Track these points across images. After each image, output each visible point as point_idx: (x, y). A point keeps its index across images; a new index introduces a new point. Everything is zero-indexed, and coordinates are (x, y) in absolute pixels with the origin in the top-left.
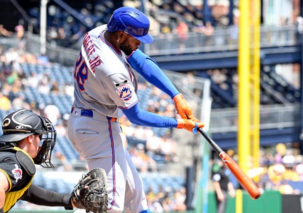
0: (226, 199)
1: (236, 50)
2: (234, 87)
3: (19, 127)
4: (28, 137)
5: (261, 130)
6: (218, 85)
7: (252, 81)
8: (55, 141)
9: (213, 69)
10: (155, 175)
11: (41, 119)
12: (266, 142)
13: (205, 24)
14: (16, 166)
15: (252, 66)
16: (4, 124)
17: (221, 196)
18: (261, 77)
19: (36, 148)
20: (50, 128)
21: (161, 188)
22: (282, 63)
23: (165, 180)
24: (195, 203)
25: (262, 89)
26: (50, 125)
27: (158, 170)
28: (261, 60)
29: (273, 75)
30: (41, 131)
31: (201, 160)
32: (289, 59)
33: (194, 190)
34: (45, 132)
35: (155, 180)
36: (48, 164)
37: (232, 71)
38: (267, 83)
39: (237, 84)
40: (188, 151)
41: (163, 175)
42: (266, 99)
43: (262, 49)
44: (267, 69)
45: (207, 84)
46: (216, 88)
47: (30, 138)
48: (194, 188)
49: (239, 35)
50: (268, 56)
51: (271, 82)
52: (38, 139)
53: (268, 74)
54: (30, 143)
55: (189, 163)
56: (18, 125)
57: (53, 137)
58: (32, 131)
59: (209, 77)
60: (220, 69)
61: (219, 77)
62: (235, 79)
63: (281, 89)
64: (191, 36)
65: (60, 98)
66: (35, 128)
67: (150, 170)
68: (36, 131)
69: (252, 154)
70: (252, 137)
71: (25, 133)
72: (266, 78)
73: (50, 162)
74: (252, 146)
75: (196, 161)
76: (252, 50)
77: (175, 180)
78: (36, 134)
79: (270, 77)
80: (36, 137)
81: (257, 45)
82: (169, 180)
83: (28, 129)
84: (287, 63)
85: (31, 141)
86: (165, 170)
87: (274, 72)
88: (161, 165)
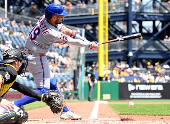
0: (94, 86)
1: (97, 15)
2: (96, 32)
3: (11, 57)
4: (15, 61)
5: (109, 52)
6: (89, 31)
7: (105, 29)
8: (28, 64)
9: (86, 24)
10: (59, 74)
11: (22, 53)
12: (112, 58)
13: (82, 2)
14: (7, 73)
15: (104, 22)
16: (4, 55)
17: (91, 84)
18: (109, 27)
19: (19, 67)
20: (26, 58)
21: (62, 80)
22: (118, 21)
23: (64, 76)
24: (78, 87)
25: (109, 33)
26: (25, 56)
27: (61, 72)
28: (109, 19)
29: (114, 26)
30: (21, 59)
31: (81, 67)
32: (122, 19)
33: (78, 81)
34: (23, 59)
35: (59, 76)
36: (24, 75)
37: (95, 24)
38: (112, 30)
39: (98, 31)
40: (75, 62)
41: (63, 74)
42: (111, 37)
43: (109, 14)
44: (112, 23)
45: (84, 30)
46: (87, 32)
47: (16, 62)
48: (78, 80)
49: (99, 7)
50: (112, 17)
51: (114, 29)
52: (20, 62)
53: (112, 26)
54: (16, 64)
55: (75, 68)
56: (11, 56)
57: (27, 62)
58: (17, 58)
59: (85, 28)
60: (90, 24)
61: (89, 27)
62: (97, 28)
63: (118, 33)
64: (76, 8)
65: (14, 38)
66: (18, 57)
67: (57, 71)
68: (19, 59)
69: (105, 64)
70: (105, 56)
71: (14, 59)
72: (111, 28)
73: (25, 74)
74: (105, 60)
75: (79, 67)
76: (104, 14)
77: (69, 76)
78: (19, 60)
79: (113, 27)
80: (19, 61)
81: (107, 12)
82: (66, 76)
83: (15, 58)
84: (121, 21)
85: (16, 63)
86: (64, 71)
87: (115, 24)
88: (62, 69)
